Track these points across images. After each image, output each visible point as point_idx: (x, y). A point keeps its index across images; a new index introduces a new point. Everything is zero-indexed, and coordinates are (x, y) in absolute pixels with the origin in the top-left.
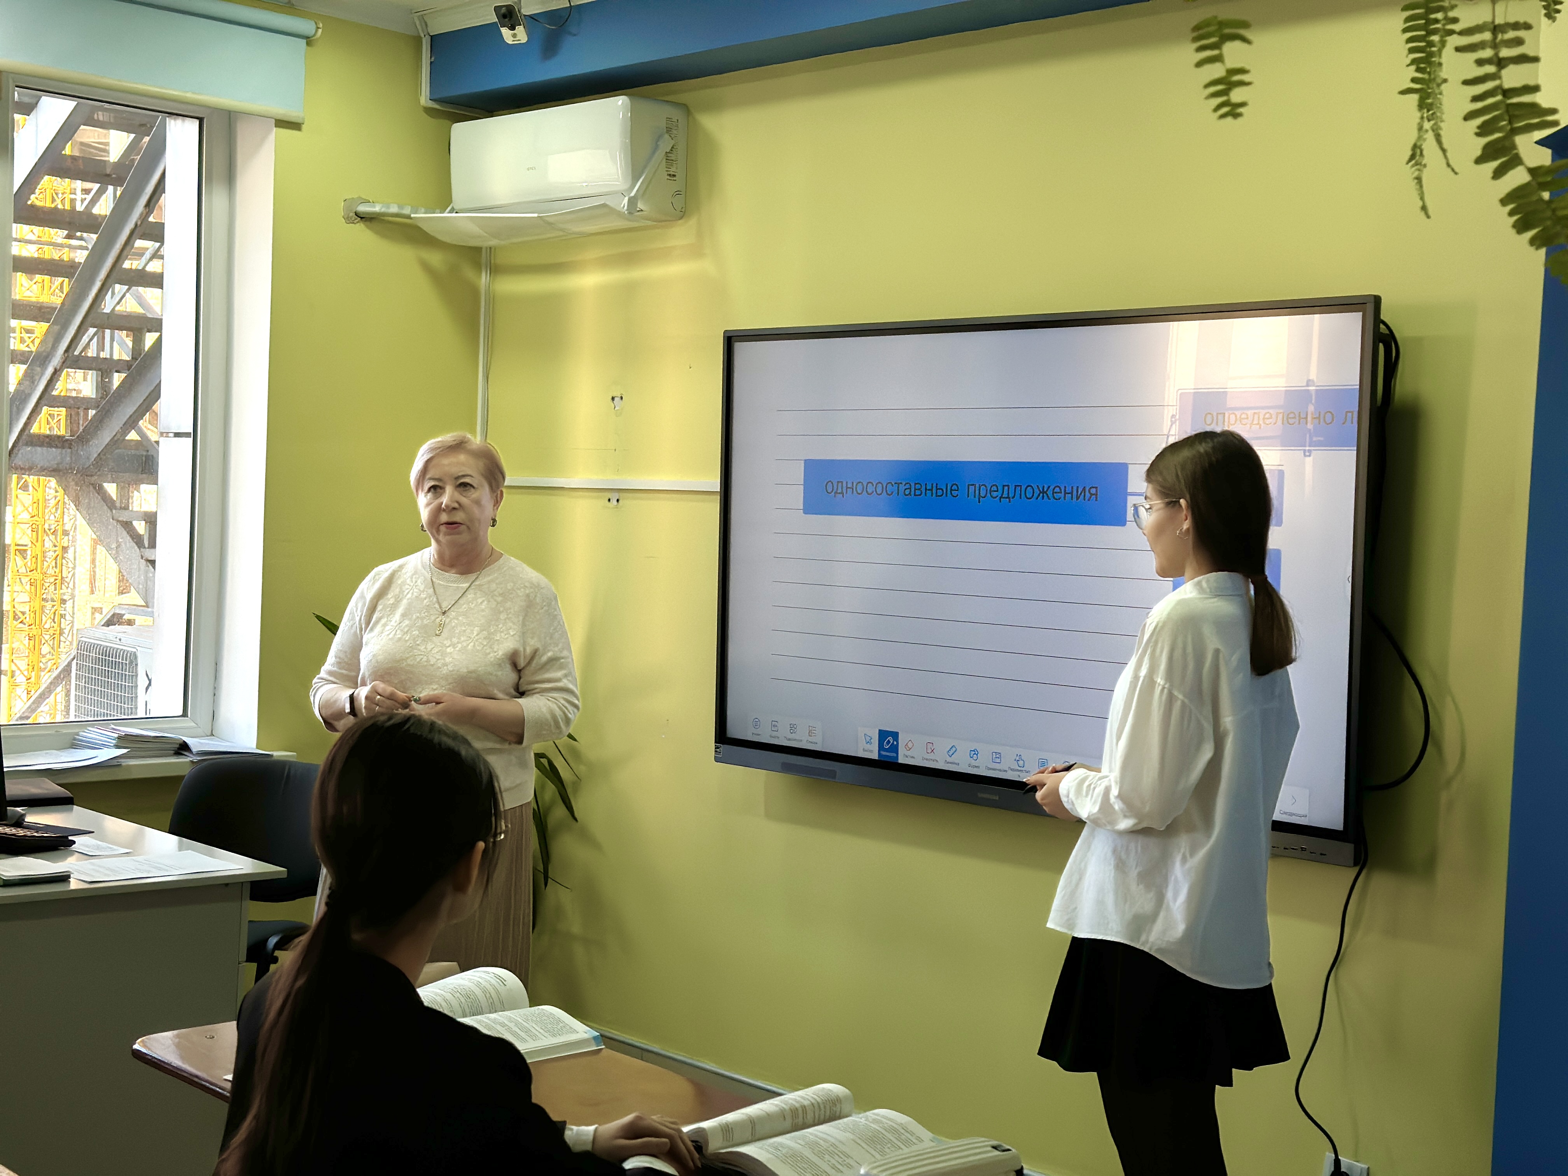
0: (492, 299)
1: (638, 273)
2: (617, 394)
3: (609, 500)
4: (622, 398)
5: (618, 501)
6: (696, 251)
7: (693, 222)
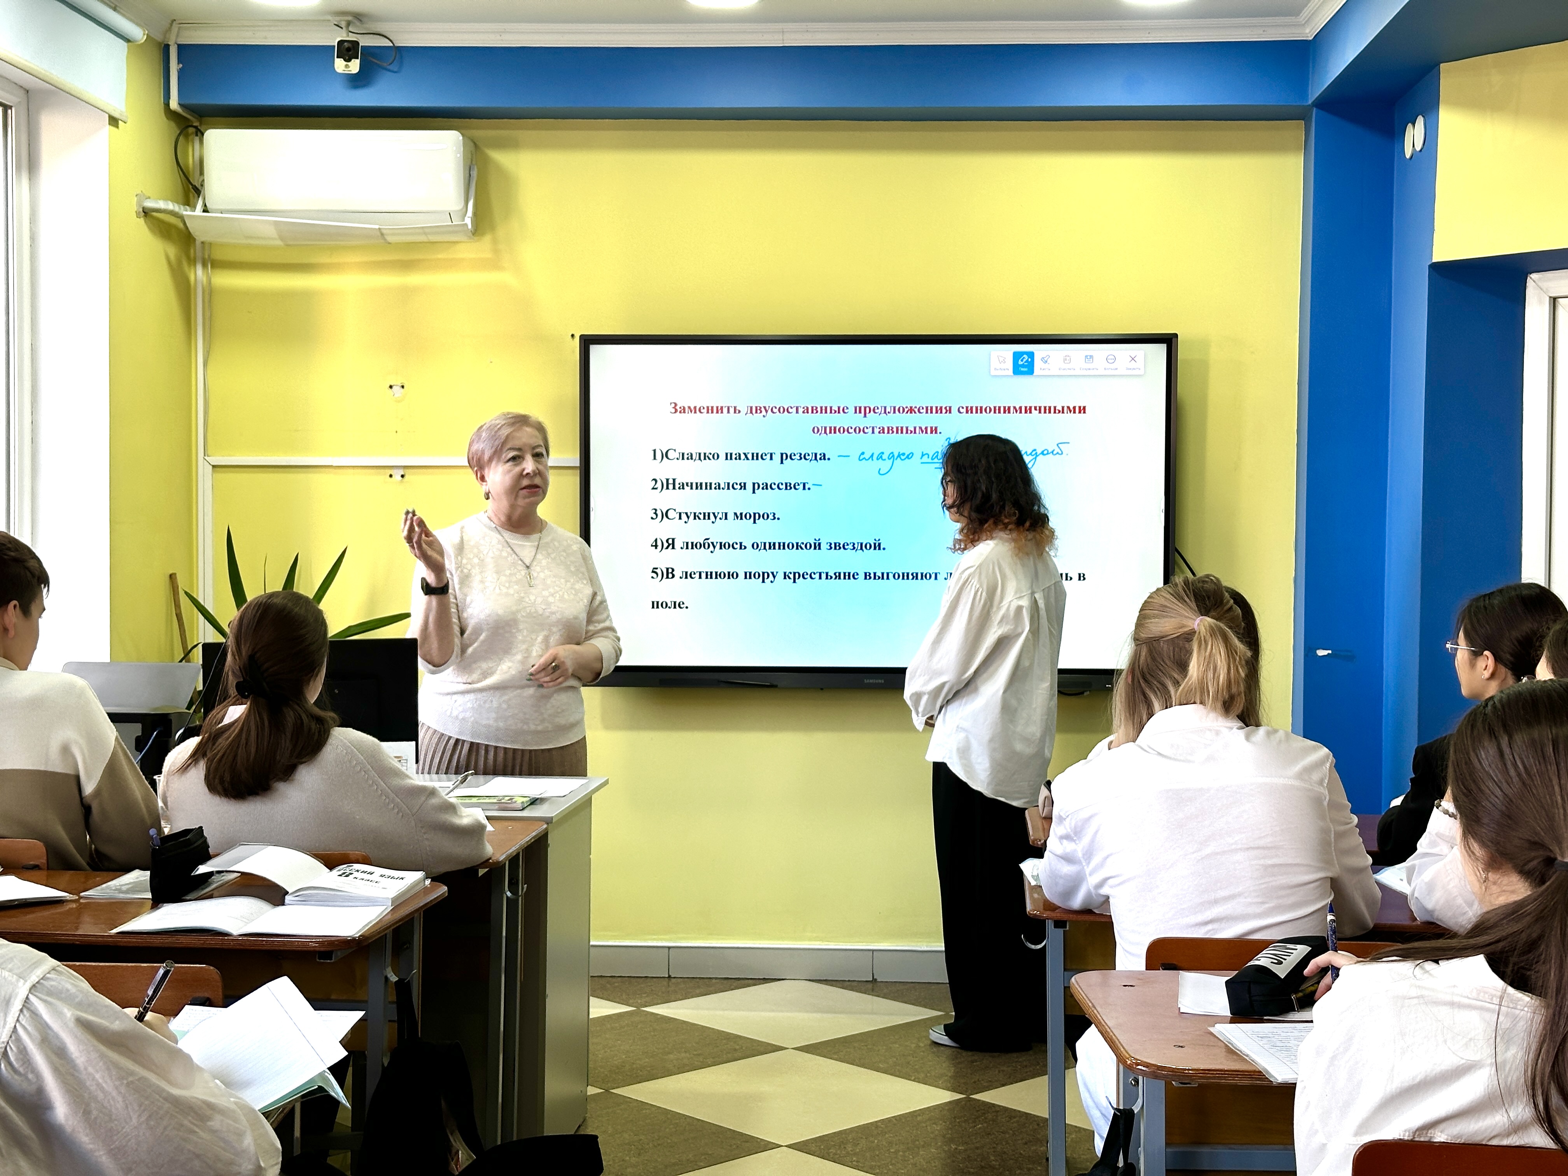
0: (210, 292)
1: (414, 279)
2: (396, 381)
3: (391, 476)
4: (403, 387)
5: (403, 476)
6: (494, 264)
7: (487, 238)
